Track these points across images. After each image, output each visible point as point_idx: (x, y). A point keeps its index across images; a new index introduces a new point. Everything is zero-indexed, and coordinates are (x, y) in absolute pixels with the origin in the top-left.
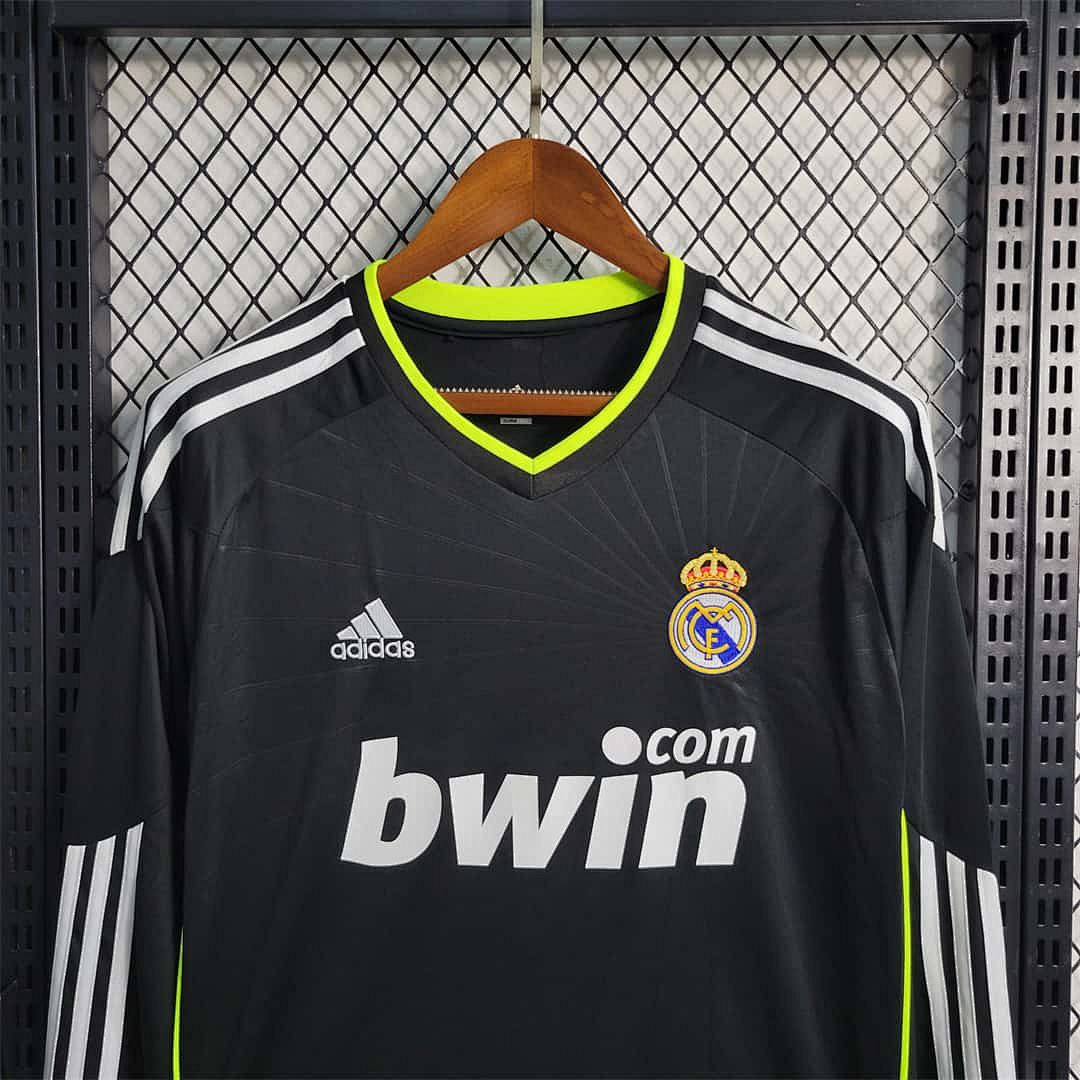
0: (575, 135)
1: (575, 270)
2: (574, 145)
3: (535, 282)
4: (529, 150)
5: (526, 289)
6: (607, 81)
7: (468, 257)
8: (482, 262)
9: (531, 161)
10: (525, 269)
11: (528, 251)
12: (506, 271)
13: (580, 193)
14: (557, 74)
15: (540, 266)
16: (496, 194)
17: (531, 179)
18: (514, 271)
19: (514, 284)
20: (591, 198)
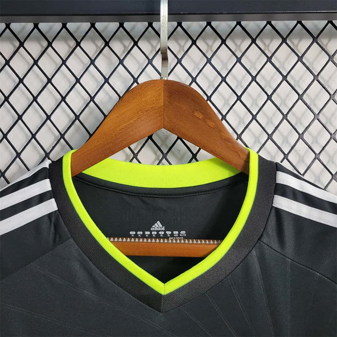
0: (194, 80)
1: (194, 157)
2: (194, 86)
3: (170, 164)
4: (161, 87)
5: (165, 168)
6: (212, 51)
7: (129, 148)
8: (139, 151)
9: (163, 93)
10: (165, 156)
11: (166, 146)
12: (153, 157)
13: (193, 112)
14: (183, 47)
15: (174, 154)
16: (140, 113)
17: (162, 104)
18: (158, 157)
19: (158, 164)
20: (200, 116)
